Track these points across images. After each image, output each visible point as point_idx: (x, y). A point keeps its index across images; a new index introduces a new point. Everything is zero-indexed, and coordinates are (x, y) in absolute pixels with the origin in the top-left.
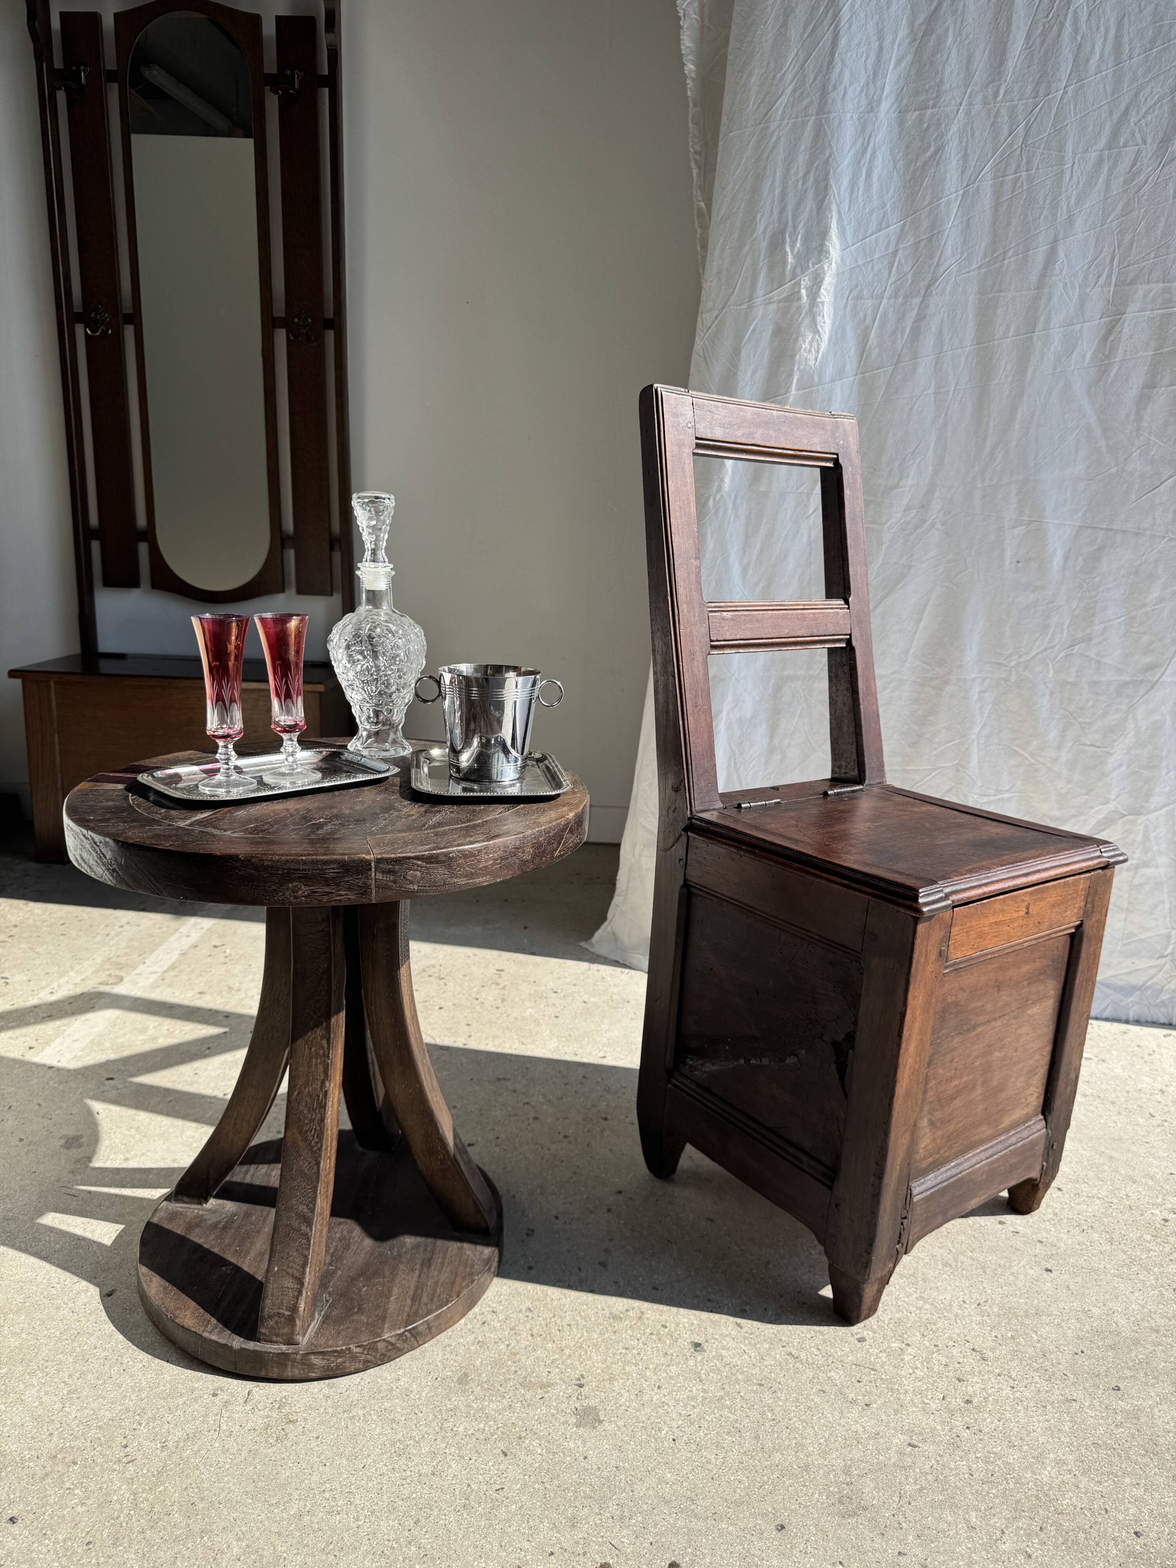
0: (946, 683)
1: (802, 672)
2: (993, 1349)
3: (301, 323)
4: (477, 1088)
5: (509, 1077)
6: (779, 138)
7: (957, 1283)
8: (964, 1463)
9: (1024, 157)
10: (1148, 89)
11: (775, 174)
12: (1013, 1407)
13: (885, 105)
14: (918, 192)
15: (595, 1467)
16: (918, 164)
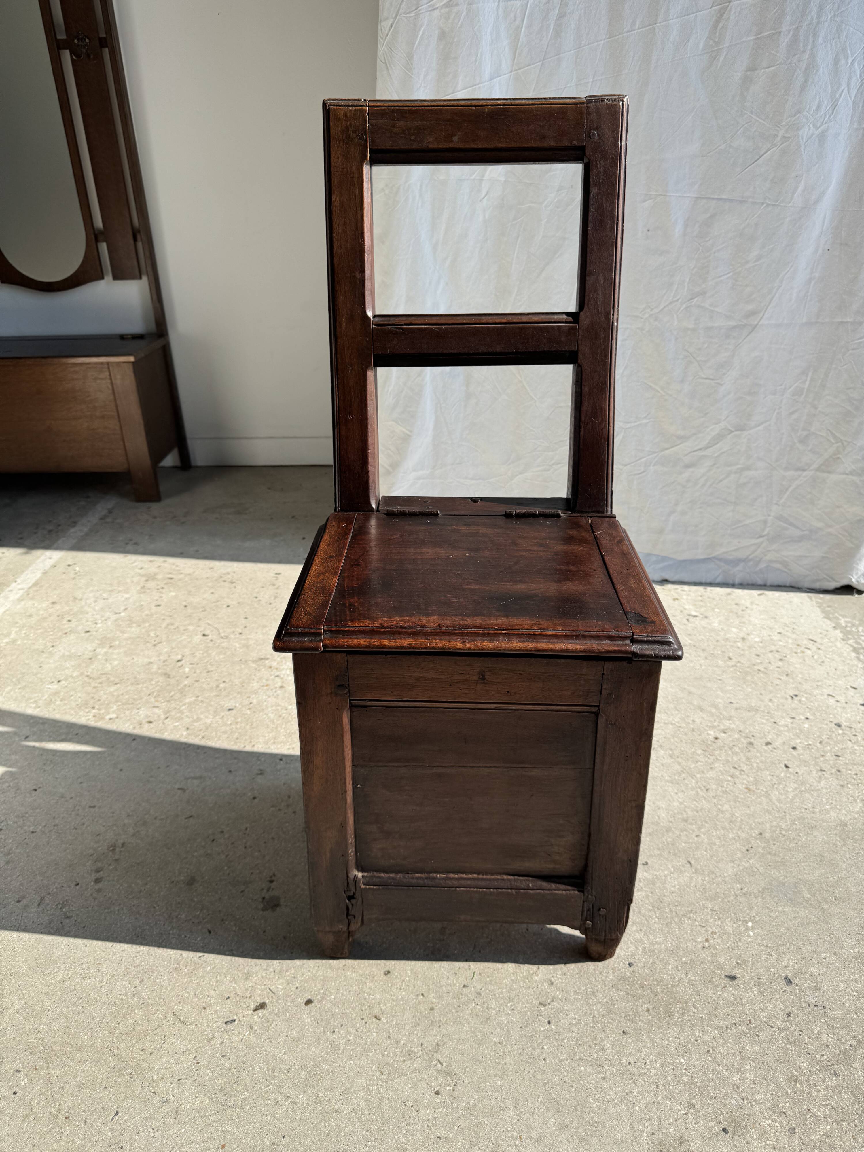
3: (80, 43)
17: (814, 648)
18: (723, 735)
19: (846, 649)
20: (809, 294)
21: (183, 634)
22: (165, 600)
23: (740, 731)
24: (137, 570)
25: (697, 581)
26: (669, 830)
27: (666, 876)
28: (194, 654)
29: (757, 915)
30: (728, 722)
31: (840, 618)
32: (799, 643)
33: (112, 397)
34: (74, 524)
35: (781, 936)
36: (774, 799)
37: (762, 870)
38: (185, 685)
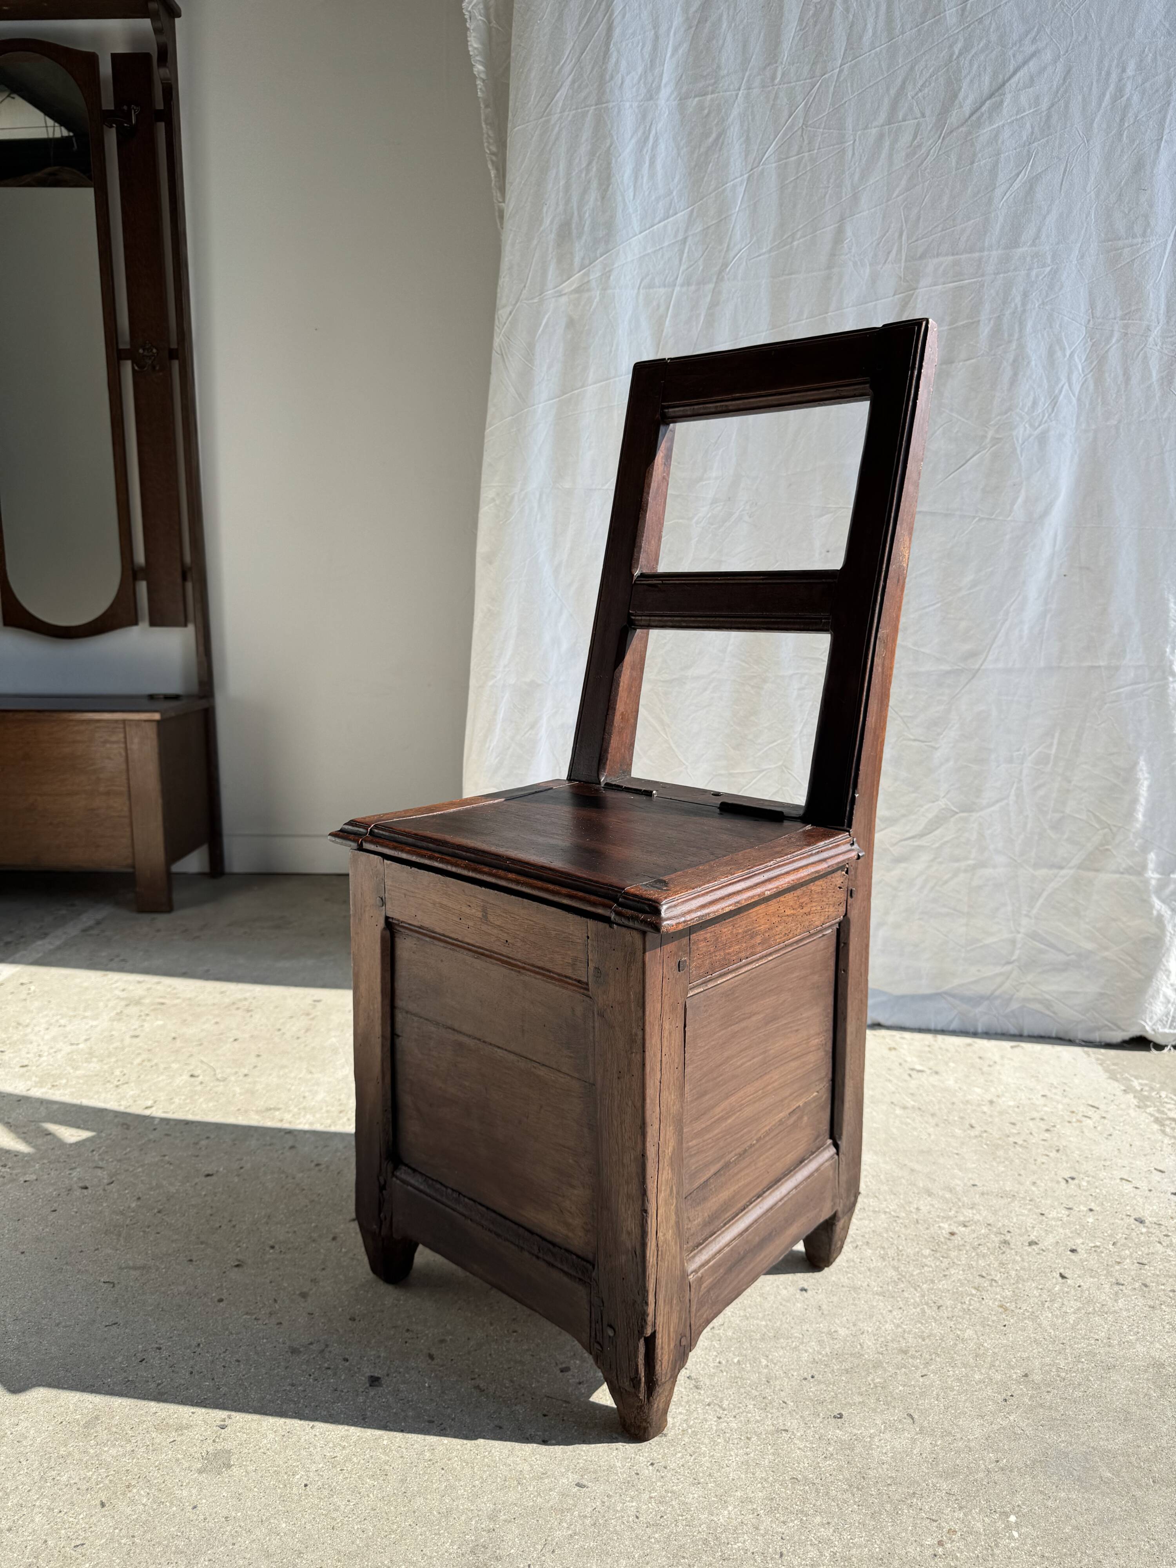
0: (765, 681)
2: (711, 1376)
3: (146, 353)
6: (560, 130)
9: (805, 137)
10: (923, 63)
11: (558, 166)
12: (712, 1440)
13: (664, 93)
14: (704, 177)
15: (201, 1518)
16: (702, 150)
17: (1096, 1116)
18: (964, 1229)
19: (1144, 1119)
20: (1046, 630)
21: (162, 1073)
22: (147, 1030)
23: (989, 1225)
24: (117, 992)
25: (923, 1026)
26: (878, 1365)
27: (871, 1437)
28: (171, 1099)
29: (1023, 1504)
30: (970, 1211)
31: (1133, 1079)
32: (1074, 1109)
33: (124, 767)
34: (45, 935)
35: (1066, 1540)
36: (1045, 1323)
37: (1029, 1431)
38: (149, 1140)
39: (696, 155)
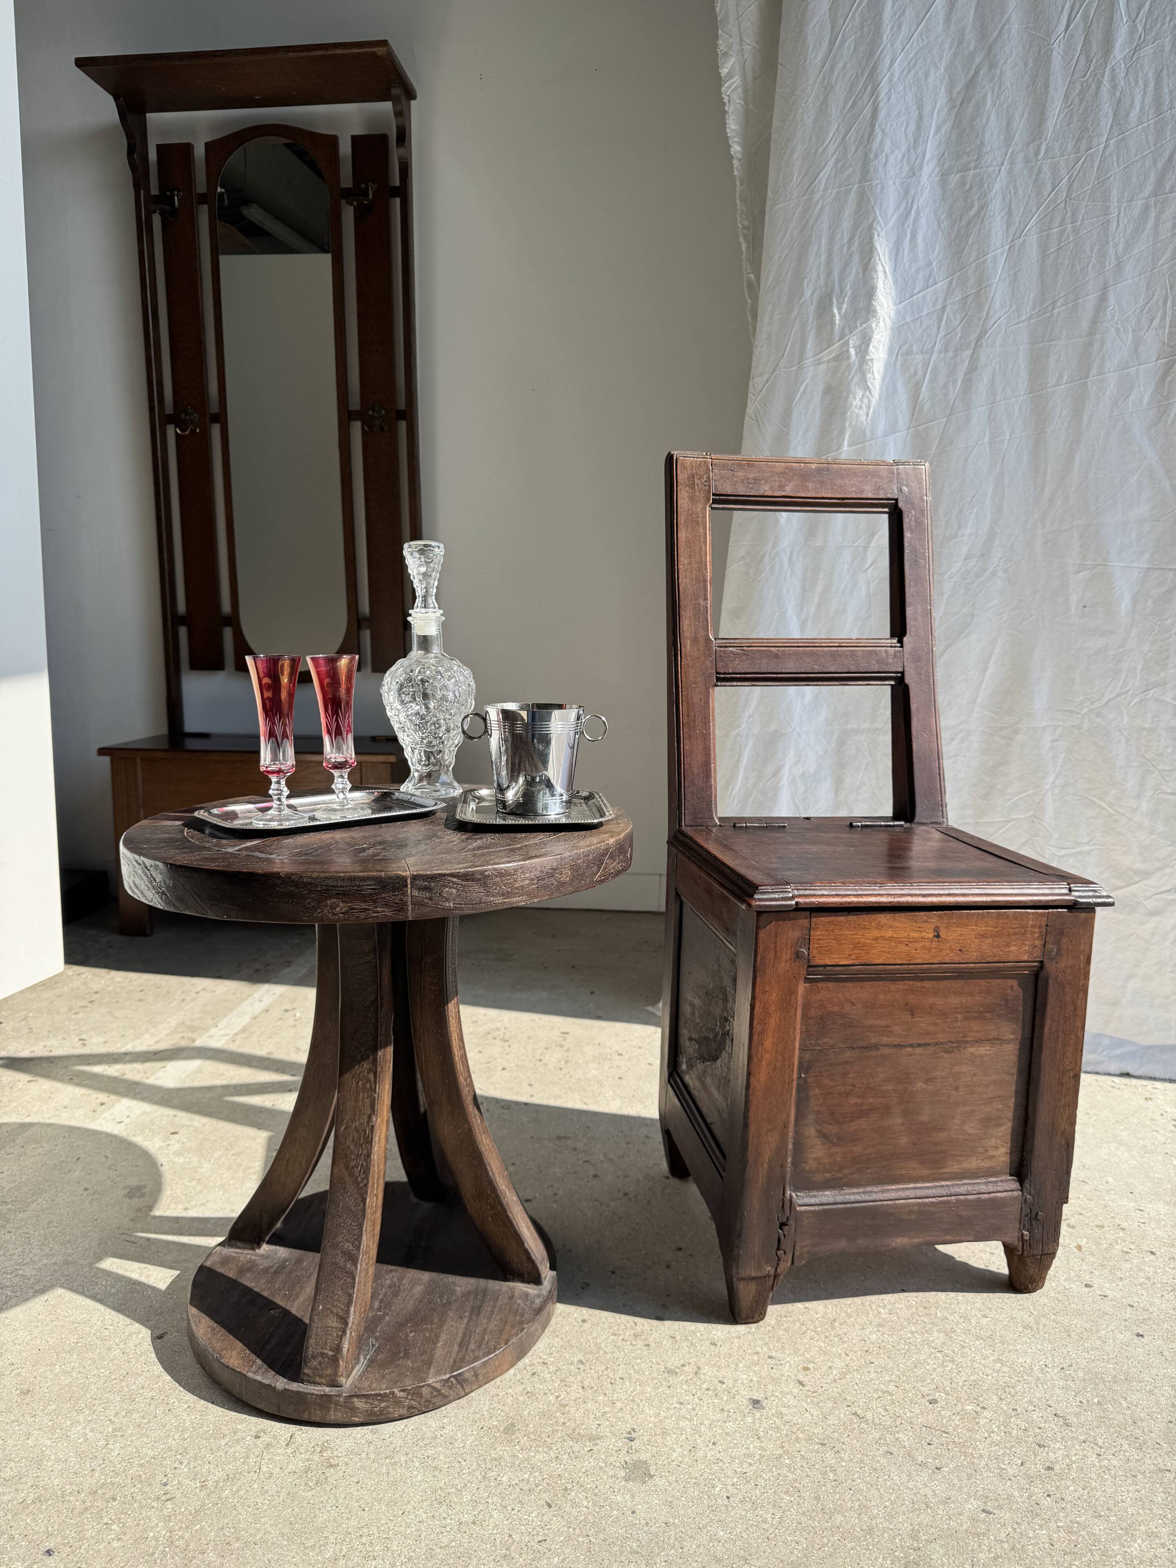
0: (1016, 732)
1: (866, 725)
2: (1077, 1415)
3: (375, 414)
4: (536, 1146)
5: (570, 1135)
6: (823, 208)
7: (1039, 1347)
8: (1044, 1532)
9: (1069, 210)
11: (820, 241)
12: (1099, 1475)
13: (927, 170)
14: (965, 248)
15: (643, 1522)
16: (964, 222)
39: (957, 227)
